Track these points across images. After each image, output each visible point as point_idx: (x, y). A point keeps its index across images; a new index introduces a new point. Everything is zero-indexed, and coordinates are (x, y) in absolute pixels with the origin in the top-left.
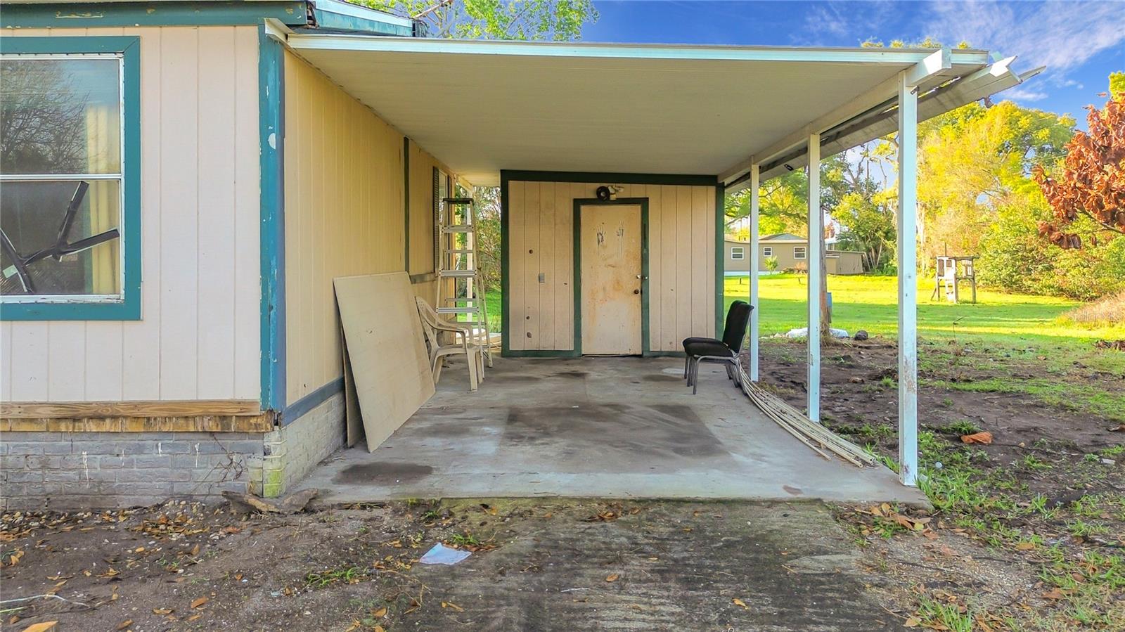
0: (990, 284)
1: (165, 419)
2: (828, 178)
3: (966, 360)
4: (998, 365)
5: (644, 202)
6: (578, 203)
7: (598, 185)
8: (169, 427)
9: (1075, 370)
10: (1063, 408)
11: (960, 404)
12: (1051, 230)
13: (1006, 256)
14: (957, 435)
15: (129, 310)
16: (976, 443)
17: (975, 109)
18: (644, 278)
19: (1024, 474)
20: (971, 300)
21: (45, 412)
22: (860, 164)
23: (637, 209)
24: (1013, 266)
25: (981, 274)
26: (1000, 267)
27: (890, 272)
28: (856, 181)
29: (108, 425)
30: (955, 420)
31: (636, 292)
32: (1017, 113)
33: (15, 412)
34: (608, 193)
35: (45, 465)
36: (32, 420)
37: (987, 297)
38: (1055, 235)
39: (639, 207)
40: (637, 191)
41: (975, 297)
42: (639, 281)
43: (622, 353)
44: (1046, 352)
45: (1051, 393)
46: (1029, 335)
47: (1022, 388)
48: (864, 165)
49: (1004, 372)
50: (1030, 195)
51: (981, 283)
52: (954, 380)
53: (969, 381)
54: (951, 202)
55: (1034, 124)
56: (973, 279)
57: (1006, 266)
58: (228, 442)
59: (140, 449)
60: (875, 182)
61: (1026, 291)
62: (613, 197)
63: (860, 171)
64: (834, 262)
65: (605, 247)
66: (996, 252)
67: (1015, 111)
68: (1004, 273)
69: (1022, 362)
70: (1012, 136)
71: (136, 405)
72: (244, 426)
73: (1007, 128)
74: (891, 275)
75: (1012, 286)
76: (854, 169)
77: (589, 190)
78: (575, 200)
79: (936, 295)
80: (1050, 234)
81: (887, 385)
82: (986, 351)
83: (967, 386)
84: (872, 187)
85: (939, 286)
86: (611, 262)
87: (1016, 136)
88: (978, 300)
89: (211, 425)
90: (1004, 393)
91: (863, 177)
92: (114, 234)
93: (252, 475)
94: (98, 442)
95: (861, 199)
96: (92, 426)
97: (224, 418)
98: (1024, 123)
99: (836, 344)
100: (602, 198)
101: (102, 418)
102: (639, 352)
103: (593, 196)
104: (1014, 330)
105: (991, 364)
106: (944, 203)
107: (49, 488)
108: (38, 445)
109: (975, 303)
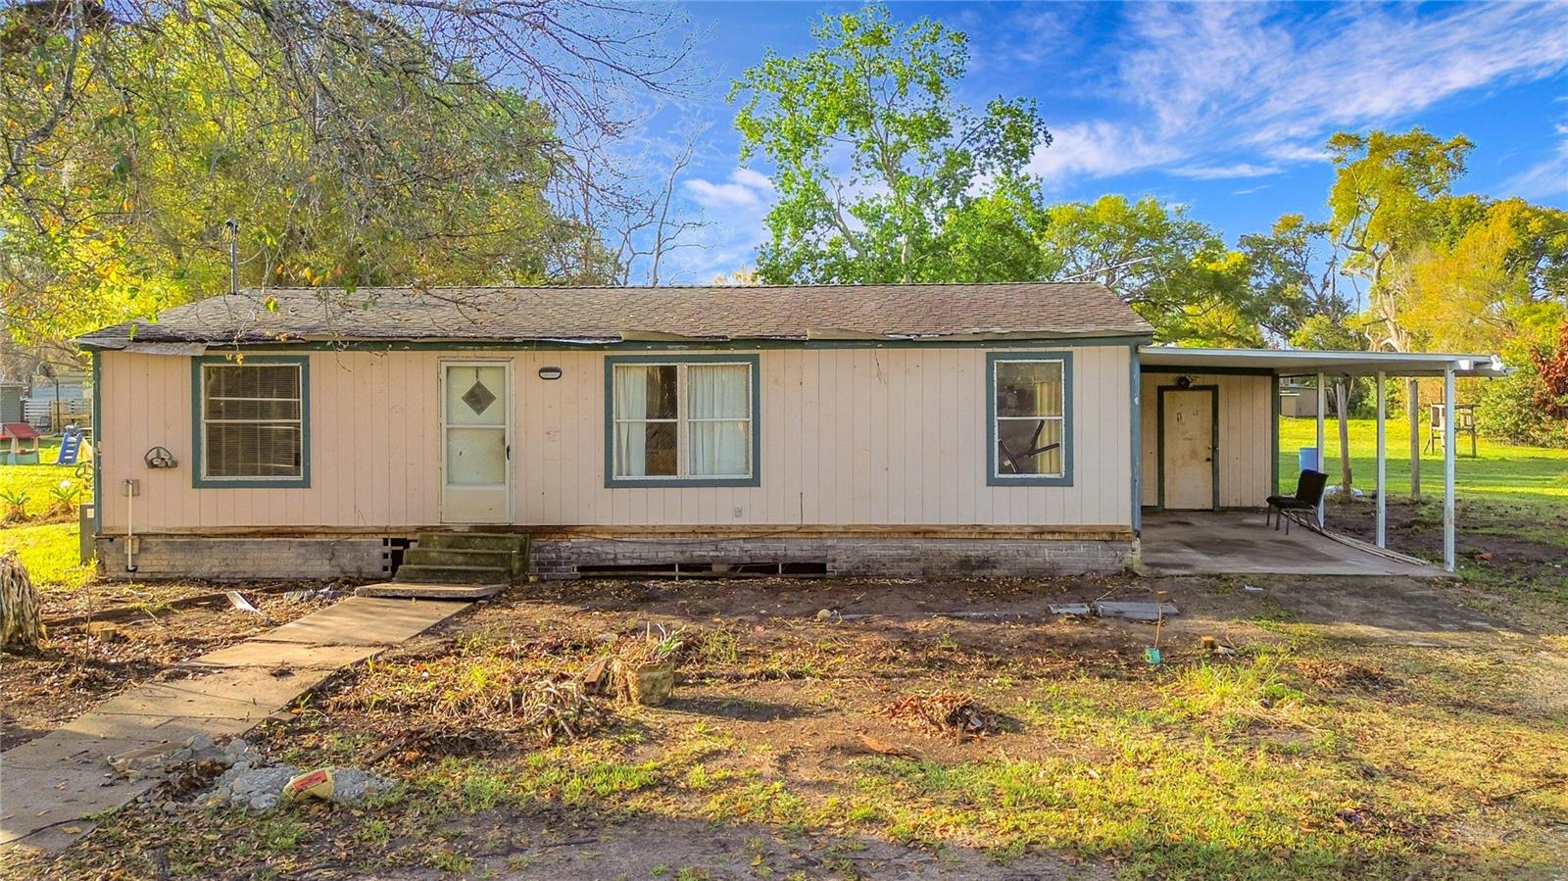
0: (1492, 433)
1: (1084, 534)
2: (1284, 295)
3: (1472, 515)
4: (1498, 518)
5: (1214, 389)
6: (1161, 390)
7: (1177, 375)
8: (1086, 537)
9: (1557, 521)
10: (1539, 543)
11: (1471, 541)
12: (1546, 402)
13: (1511, 402)
14: (1471, 556)
15: (1067, 481)
16: (1482, 558)
17: (1473, 207)
18: (1215, 449)
19: (1510, 571)
20: (1471, 453)
21: (1029, 530)
22: (1325, 276)
23: (1210, 394)
24: (1520, 412)
25: (1481, 420)
26: (1504, 415)
27: (1364, 414)
28: (1321, 297)
29: (1057, 536)
30: (1470, 549)
31: (1208, 460)
32: (1527, 214)
33: (1014, 530)
34: (1188, 383)
35: (1027, 555)
36: (1021, 533)
37: (1489, 450)
38: (1549, 407)
39: (1210, 393)
40: (1209, 379)
41: (1474, 451)
42: (1210, 452)
43: (1197, 507)
44: (1539, 509)
45: (1534, 534)
46: (1529, 494)
47: (1514, 532)
48: (1330, 278)
49: (1501, 522)
50: (1540, 328)
51: (1481, 433)
52: (1465, 528)
53: (1476, 528)
54: (1444, 333)
55: (1547, 227)
56: (1473, 429)
57: (1511, 413)
58: (1114, 545)
59: (1072, 548)
60: (1345, 300)
61: (1534, 443)
62: (1191, 385)
63: (1326, 285)
64: (1293, 402)
65: (1183, 424)
66: (1500, 397)
67: (1523, 210)
68: (1509, 422)
69: (1517, 516)
70: (1520, 243)
71: (1071, 527)
72: (1122, 537)
73: (1514, 234)
74: (1365, 418)
75: (1517, 436)
76: (1318, 282)
77: (1170, 379)
78: (1159, 387)
79: (1430, 447)
80: (1545, 406)
81: (1417, 530)
82: (1489, 508)
83: (1476, 531)
84: (1339, 307)
85: (1434, 438)
86: (1187, 436)
87: (1525, 243)
88: (1478, 454)
89: (1106, 537)
90: (1501, 535)
91: (1328, 292)
92: (1057, 445)
93: (1127, 561)
94: (1051, 544)
95: (1328, 322)
96: (1049, 537)
97: (1112, 533)
98: (1535, 226)
99: (1357, 502)
100: (1182, 386)
101: (1054, 533)
102: (1209, 506)
103: (1172, 384)
104: (1514, 489)
105: (1493, 518)
106: (1435, 334)
107: (1029, 565)
108: (1023, 546)
109: (1474, 457)
